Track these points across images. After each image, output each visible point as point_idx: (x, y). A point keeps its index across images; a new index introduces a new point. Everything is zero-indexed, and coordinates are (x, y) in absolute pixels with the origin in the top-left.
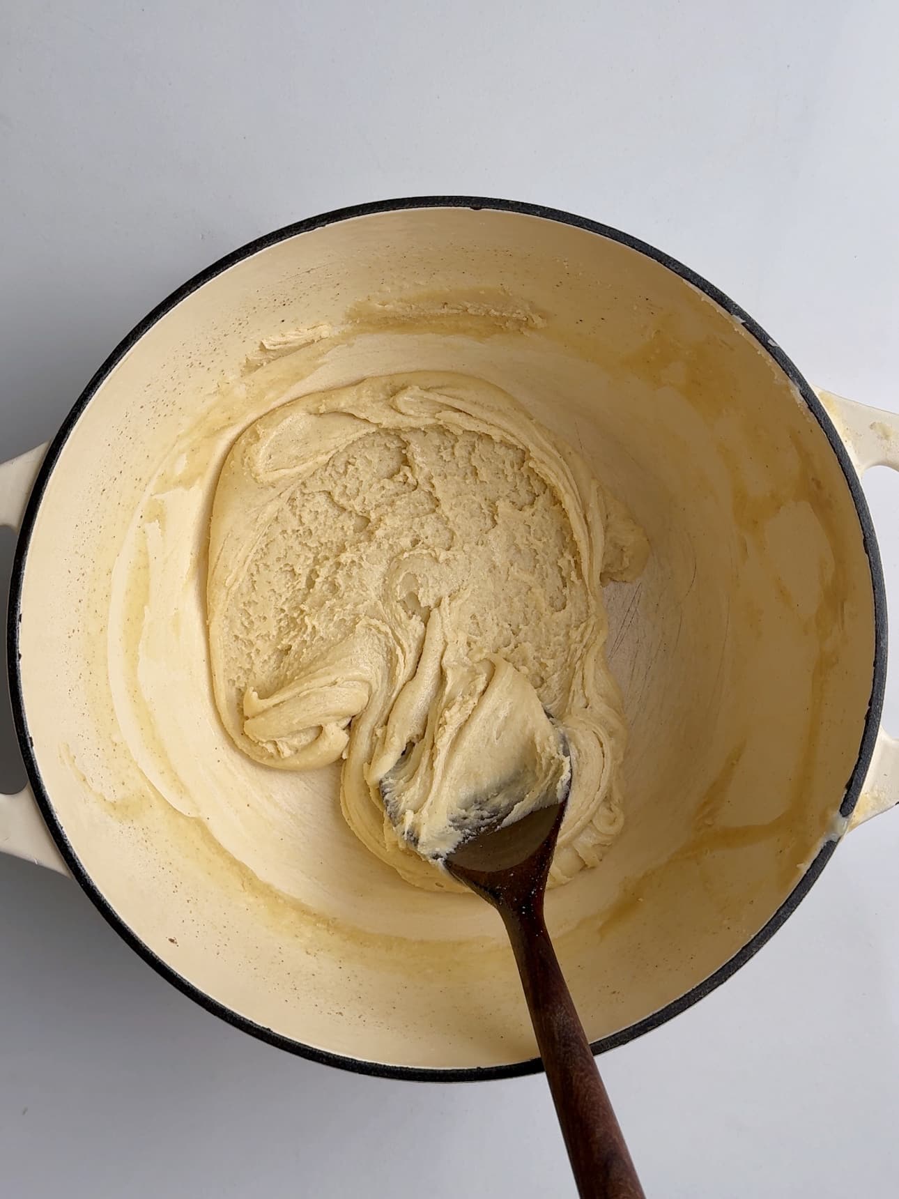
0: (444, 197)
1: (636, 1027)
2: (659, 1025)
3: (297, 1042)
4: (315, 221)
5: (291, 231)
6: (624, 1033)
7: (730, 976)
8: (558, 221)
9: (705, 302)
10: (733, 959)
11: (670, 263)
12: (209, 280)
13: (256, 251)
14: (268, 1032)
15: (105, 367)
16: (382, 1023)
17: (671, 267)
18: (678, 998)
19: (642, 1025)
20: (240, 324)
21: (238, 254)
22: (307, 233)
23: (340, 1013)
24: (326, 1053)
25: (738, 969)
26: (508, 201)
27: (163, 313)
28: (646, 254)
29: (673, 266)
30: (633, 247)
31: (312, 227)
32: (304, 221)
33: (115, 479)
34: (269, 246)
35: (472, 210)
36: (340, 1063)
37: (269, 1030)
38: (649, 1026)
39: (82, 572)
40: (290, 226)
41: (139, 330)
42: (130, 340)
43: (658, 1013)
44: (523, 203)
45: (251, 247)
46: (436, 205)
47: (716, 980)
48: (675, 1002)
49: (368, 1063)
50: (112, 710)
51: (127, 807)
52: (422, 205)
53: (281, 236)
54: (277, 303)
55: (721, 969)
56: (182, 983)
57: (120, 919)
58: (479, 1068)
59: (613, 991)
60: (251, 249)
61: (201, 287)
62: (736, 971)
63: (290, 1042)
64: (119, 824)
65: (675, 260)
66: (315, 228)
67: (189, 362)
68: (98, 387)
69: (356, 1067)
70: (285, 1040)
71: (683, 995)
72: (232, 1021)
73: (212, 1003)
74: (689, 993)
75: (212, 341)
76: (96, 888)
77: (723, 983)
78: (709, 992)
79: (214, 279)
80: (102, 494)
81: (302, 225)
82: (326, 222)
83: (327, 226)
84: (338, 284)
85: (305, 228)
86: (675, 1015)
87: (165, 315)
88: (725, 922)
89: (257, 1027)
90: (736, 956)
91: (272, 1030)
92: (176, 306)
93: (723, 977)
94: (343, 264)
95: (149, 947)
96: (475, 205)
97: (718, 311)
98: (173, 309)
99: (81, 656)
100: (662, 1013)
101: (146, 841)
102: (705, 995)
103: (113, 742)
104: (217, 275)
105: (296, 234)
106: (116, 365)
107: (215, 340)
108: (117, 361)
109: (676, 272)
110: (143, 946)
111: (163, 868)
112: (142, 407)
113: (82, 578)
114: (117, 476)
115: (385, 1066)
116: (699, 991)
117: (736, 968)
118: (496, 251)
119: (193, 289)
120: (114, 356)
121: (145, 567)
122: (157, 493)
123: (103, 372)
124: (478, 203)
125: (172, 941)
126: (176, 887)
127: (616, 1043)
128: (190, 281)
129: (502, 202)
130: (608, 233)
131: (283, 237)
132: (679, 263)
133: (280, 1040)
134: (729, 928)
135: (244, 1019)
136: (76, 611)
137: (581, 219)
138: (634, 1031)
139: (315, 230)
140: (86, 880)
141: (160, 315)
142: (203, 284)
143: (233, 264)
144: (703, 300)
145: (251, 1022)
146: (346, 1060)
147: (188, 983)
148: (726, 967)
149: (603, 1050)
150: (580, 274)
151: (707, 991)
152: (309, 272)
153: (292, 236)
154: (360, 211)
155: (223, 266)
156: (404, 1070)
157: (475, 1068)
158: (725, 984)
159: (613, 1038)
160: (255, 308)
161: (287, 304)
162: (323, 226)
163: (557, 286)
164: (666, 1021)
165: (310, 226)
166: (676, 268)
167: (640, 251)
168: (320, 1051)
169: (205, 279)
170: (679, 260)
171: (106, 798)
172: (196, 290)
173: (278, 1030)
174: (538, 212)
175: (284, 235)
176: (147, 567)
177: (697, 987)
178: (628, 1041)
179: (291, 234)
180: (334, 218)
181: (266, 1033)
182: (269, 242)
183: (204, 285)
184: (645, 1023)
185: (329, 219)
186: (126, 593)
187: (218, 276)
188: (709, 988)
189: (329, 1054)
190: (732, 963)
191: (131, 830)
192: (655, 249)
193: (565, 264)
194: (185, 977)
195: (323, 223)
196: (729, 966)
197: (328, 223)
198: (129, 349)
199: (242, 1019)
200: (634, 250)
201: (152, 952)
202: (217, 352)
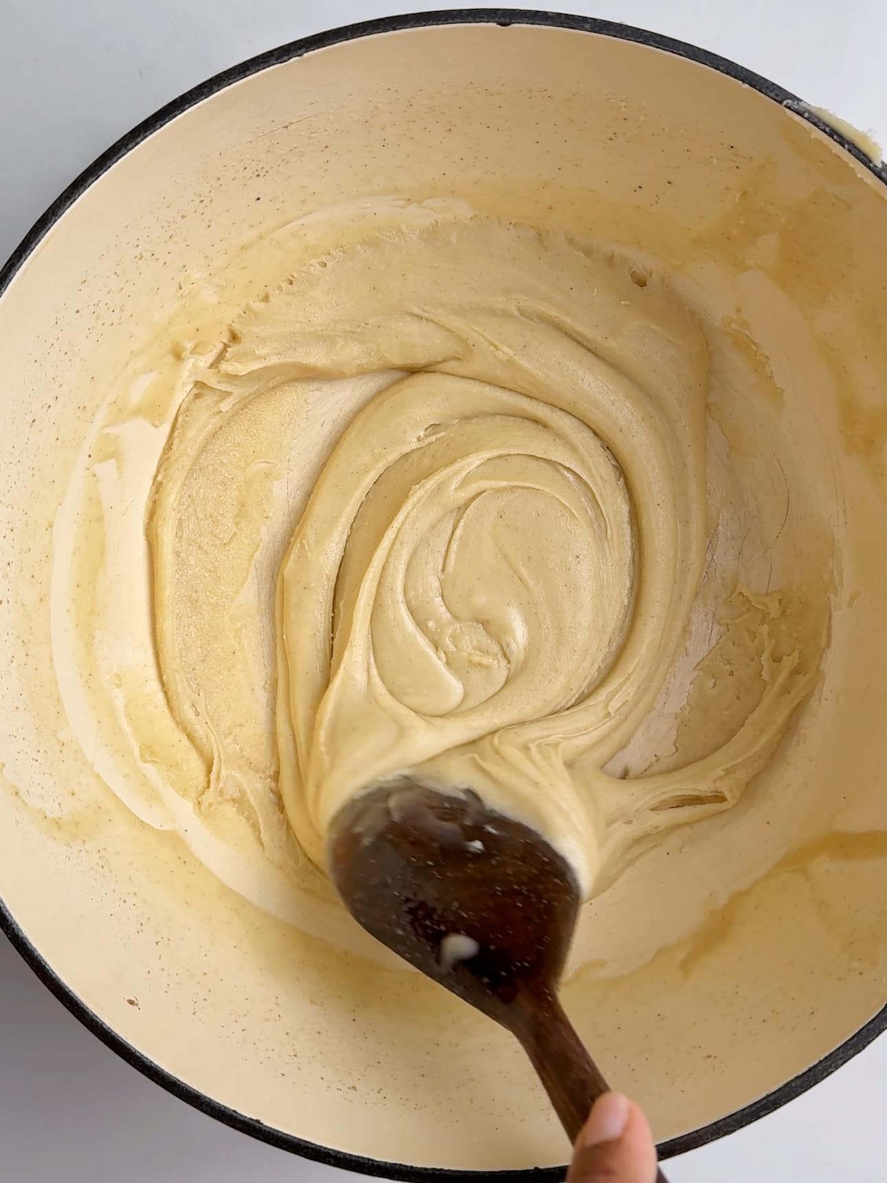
0: (461, 11)
1: (745, 1112)
2: (776, 1108)
3: (295, 1138)
4: (290, 48)
5: (258, 64)
6: (729, 1120)
7: (869, 1042)
8: (615, 36)
9: (816, 139)
10: (873, 1020)
11: (768, 88)
12: (151, 133)
13: (211, 92)
14: (256, 1124)
15: (18, 253)
16: (407, 1100)
17: (769, 93)
18: (800, 1073)
19: (753, 1109)
20: (202, 201)
21: (190, 97)
22: (279, 65)
23: (354, 1088)
24: (334, 1151)
25: (880, 1033)
26: (546, 12)
27: (92, 180)
28: (735, 77)
29: (772, 91)
30: (717, 69)
31: (286, 58)
32: (276, 50)
33: (50, 407)
34: (230, 84)
35: (499, 26)
36: (353, 1164)
37: (258, 1121)
38: (762, 1111)
39: (11, 526)
40: (258, 57)
41: (61, 202)
42: (50, 215)
43: (774, 1093)
44: (566, 15)
45: (205, 87)
46: (450, 21)
47: (851, 1049)
48: (797, 1078)
49: (390, 1164)
50: (58, 700)
51: (77, 824)
52: (430, 23)
53: (244, 72)
54: (248, 173)
55: (858, 1033)
56: (143, 1062)
57: (59, 981)
58: (536, 1168)
59: (708, 1054)
60: (205, 90)
61: (142, 143)
62: (877, 1036)
63: (286, 1137)
64: (66, 848)
65: (774, 84)
66: (290, 58)
67: (137, 252)
68: (10, 281)
69: (373, 1169)
70: (280, 1134)
71: (806, 1069)
72: (208, 1110)
73: (183, 1088)
74: (815, 1067)
75: (166, 225)
76: (26, 939)
77: (860, 1051)
78: (842, 1065)
79: (159, 131)
80: (31, 426)
81: (273, 55)
82: (304, 50)
83: (305, 55)
84: (326, 147)
85: (277, 60)
86: (797, 1096)
87: (96, 182)
88: (855, 964)
89: (242, 1119)
90: (876, 1017)
91: (262, 1121)
92: (109, 170)
93: (860, 1045)
94: (331, 117)
95: (98, 1016)
96: (502, 20)
97: (834, 152)
98: (105, 173)
99: (12, 634)
100: (780, 1093)
101: (103, 867)
102: (837, 1068)
103: (59, 741)
104: (162, 126)
105: (264, 68)
106: (32, 250)
107: (169, 223)
108: (33, 244)
109: (776, 100)
110: (91, 1014)
111: (125, 901)
112: (78, 312)
113: (10, 535)
114: (51, 402)
115: (412, 1167)
116: (829, 1063)
117: (877, 1031)
118: (530, 91)
119: (130, 146)
120: (29, 239)
121: (98, 520)
122: (109, 425)
123: (15, 261)
124: (505, 17)
125: (131, 1002)
126: (141, 924)
127: (718, 1134)
128: (126, 135)
129: (539, 14)
130: (683, 51)
131: (248, 73)
132: (780, 88)
133: (273, 1134)
134: (861, 974)
135: (225, 1107)
136: (3, 577)
137: (646, 34)
138: (742, 1117)
139: (291, 61)
140: (13, 929)
141: (89, 182)
142: (143, 140)
143: (183, 111)
144: (812, 137)
145: (234, 1111)
146: (361, 1160)
147: (151, 1062)
148: (864, 1031)
149: (701, 1142)
150: (642, 118)
151: (840, 1062)
152: (286, 127)
153: (259, 70)
154: (349, 34)
155: (169, 114)
156: (438, 1172)
157: (532, 1168)
158: (863, 1053)
159: (714, 1127)
160: (219, 179)
161: (262, 174)
162: (299, 55)
163: (611, 139)
164: (785, 1103)
165: (284, 55)
166: (777, 95)
167: (727, 73)
168: (326, 1148)
169: (146, 132)
170: (778, 84)
171: (48, 814)
172: (133, 147)
173: (270, 1122)
174: (588, 26)
175: (248, 70)
176: (100, 519)
177: (826, 1058)
178: (735, 1131)
179: (257, 68)
180: (315, 44)
181: (254, 1126)
182: (229, 79)
183: (146, 140)
184: (757, 1106)
185: (307, 46)
186: (74, 553)
187: (162, 128)
188: (841, 1058)
189: (339, 1152)
190: (872, 1026)
191: (82, 854)
192: (747, 70)
193: (623, 104)
194: (146, 1055)
195: (299, 52)
196: (868, 1030)
197: (306, 52)
198: (49, 229)
199: (222, 1109)
200: (718, 72)
201: (103, 1023)
202: (175, 239)
